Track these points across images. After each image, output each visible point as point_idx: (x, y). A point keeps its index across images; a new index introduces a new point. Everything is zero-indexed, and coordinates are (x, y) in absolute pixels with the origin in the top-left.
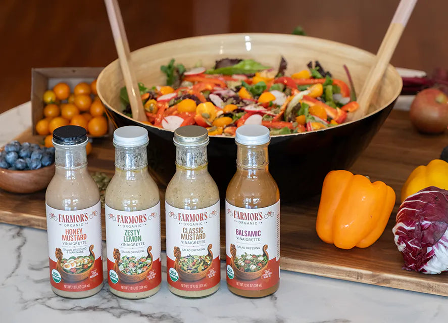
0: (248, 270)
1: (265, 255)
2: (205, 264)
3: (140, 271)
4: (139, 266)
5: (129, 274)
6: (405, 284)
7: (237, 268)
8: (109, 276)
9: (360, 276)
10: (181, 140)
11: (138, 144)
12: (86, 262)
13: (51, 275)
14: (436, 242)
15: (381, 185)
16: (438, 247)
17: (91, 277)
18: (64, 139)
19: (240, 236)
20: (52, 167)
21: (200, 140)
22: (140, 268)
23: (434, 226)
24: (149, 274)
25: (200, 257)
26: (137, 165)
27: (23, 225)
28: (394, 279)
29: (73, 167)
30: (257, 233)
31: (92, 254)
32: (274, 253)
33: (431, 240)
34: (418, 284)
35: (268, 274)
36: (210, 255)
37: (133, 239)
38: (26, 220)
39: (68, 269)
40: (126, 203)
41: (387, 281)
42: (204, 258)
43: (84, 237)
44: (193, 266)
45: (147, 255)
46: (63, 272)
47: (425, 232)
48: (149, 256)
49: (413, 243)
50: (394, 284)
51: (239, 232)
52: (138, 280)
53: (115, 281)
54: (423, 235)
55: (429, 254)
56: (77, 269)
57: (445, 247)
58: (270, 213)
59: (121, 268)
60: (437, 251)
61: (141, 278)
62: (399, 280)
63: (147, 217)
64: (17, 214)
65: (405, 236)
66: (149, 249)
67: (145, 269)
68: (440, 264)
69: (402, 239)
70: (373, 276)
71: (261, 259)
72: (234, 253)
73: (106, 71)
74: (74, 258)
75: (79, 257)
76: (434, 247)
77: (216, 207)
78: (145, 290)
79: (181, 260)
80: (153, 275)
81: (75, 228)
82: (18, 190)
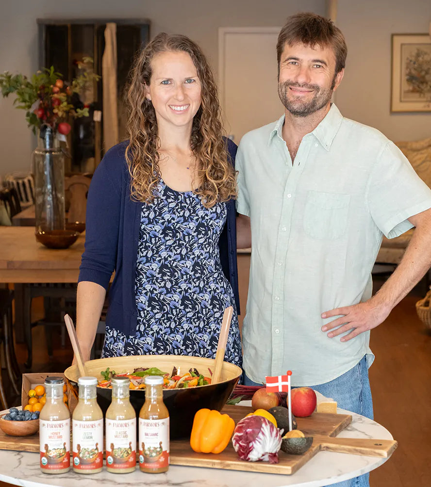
0: (152, 456)
1: (161, 447)
2: (128, 453)
3: (91, 457)
4: (91, 454)
5: (85, 459)
6: (238, 466)
7: (145, 456)
8: (73, 461)
9: (214, 464)
10: (115, 382)
11: (91, 384)
12: (61, 452)
13: (41, 461)
14: (254, 440)
15: (226, 416)
16: (255, 442)
17: (64, 461)
18: (51, 381)
19: (147, 436)
20: (37, 420)
21: (125, 382)
22: (92, 455)
23: (253, 431)
24: (96, 459)
25: (125, 449)
26: (90, 395)
27: (21, 450)
28: (232, 464)
29: (55, 398)
30: (156, 435)
31: (65, 448)
32: (166, 447)
33: (251, 439)
34: (245, 466)
35: (162, 459)
36: (130, 448)
37: (88, 438)
38: (22, 447)
39: (51, 456)
40: (84, 418)
41: (228, 465)
42: (127, 450)
43: (61, 437)
44: (121, 453)
45: (95, 448)
46: (48, 458)
47: (248, 435)
48: (97, 449)
49: (242, 442)
50: (232, 468)
51: (146, 434)
52: (90, 462)
53: (77, 464)
54: (247, 437)
55: (251, 448)
56: (56, 456)
57: (259, 442)
58: (163, 423)
59: (81, 455)
60: (255, 445)
61: (92, 462)
62: (235, 464)
63: (96, 425)
64: (17, 443)
65: (239, 439)
66: (97, 444)
67: (94, 456)
68: (257, 453)
69: (237, 441)
70: (221, 463)
71: (159, 449)
72: (143, 447)
73: (67, 371)
74: (55, 449)
75: (58, 449)
76: (253, 442)
77: (135, 420)
78: (93, 468)
79: (115, 450)
80: (98, 461)
81: (56, 432)
82: (17, 433)
